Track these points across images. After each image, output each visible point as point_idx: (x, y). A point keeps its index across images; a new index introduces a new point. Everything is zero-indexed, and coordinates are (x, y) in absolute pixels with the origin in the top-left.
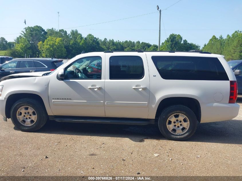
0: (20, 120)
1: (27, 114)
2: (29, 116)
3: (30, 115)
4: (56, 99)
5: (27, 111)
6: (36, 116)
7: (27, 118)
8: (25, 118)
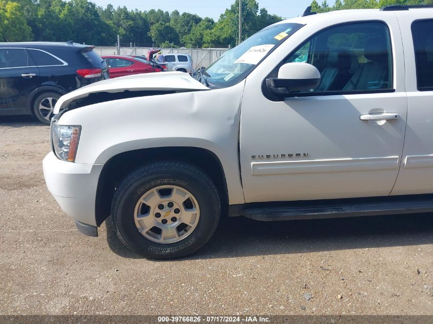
0: (143, 229)
1: (166, 208)
2: (173, 214)
3: (177, 211)
4: (261, 158)
5: (165, 201)
6: (197, 211)
7: (165, 222)
8: (160, 220)
